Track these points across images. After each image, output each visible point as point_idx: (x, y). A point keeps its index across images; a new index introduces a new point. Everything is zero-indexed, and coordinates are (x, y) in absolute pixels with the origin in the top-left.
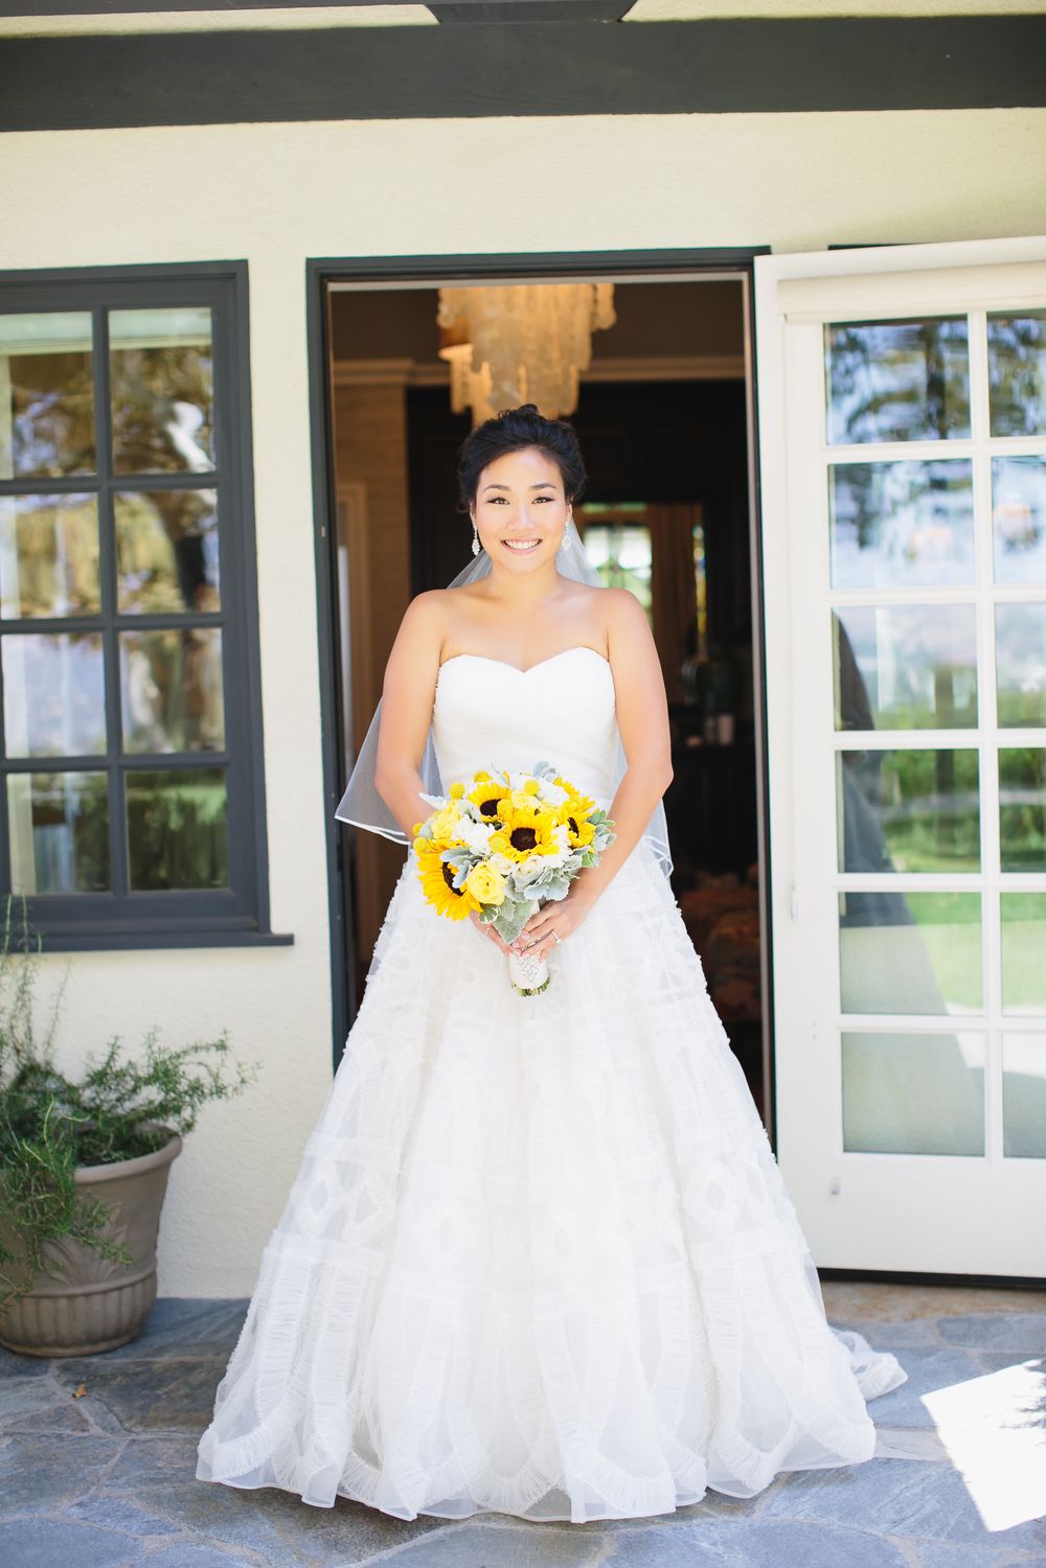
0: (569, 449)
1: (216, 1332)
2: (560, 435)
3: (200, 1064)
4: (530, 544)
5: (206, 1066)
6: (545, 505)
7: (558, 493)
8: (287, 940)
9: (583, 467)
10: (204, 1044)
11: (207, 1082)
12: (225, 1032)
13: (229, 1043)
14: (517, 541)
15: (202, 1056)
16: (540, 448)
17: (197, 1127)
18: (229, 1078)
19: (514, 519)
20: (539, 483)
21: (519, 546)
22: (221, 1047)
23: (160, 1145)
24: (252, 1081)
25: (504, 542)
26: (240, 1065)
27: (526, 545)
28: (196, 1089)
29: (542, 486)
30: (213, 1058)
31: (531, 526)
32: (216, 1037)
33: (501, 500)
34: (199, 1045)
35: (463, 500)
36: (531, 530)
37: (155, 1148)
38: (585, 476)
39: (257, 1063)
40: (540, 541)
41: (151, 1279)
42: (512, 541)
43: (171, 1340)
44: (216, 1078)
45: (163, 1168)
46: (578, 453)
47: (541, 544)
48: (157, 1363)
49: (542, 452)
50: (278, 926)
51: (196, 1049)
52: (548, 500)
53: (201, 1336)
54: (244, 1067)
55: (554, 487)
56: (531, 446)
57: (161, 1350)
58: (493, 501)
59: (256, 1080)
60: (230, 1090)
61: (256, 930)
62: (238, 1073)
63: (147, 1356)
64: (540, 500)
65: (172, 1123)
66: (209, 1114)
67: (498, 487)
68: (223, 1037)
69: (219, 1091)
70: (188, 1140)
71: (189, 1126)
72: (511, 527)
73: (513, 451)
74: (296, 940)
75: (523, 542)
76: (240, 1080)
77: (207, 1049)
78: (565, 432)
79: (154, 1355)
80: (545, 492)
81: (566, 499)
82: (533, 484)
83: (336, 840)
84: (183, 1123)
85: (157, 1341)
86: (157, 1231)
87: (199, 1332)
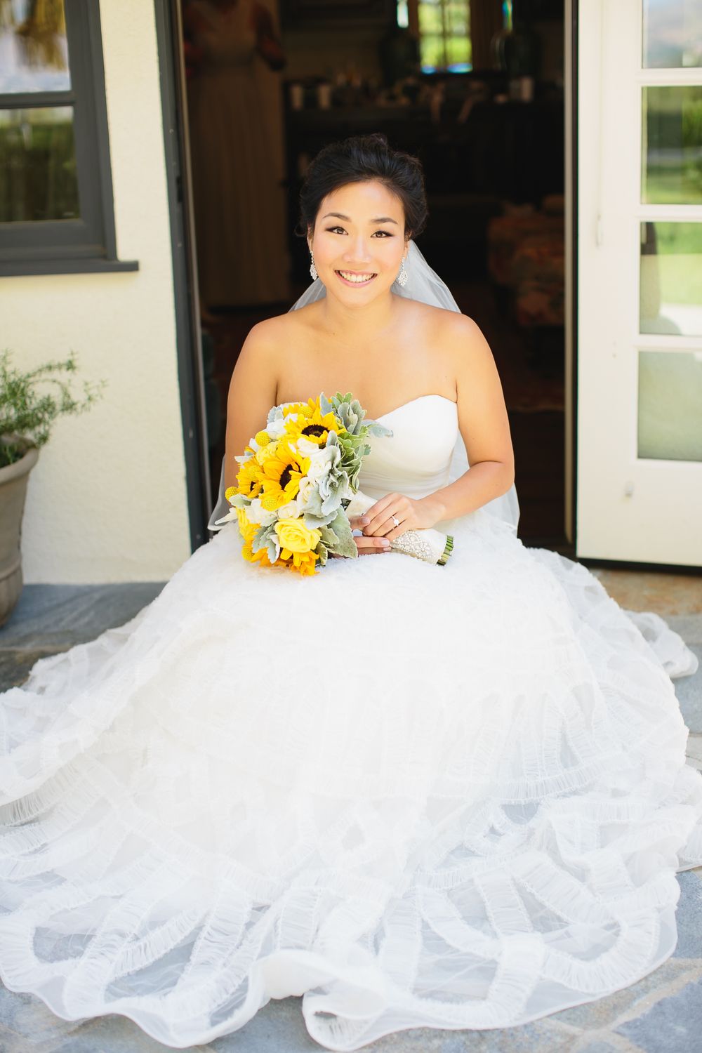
0: (415, 185)
1: (76, 620)
2: (407, 171)
3: (54, 381)
4: (365, 277)
5: (59, 383)
6: (384, 240)
7: (398, 229)
8: (133, 267)
9: (425, 204)
10: (56, 363)
11: (58, 399)
12: (72, 354)
13: (75, 364)
14: (351, 273)
15: (56, 374)
16: (385, 182)
17: (51, 439)
18: (77, 396)
19: (351, 251)
20: (380, 216)
21: (353, 278)
22: (70, 366)
23: (19, 455)
24: (98, 398)
25: (338, 272)
26: (86, 384)
27: (360, 279)
28: (47, 406)
29: (383, 220)
30: (63, 376)
31: (367, 260)
32: (64, 358)
33: (340, 230)
34: (52, 364)
35: (301, 223)
36: (366, 264)
37: (11, 461)
38: (427, 213)
39: (103, 382)
40: (374, 275)
41: (18, 572)
42: (346, 272)
43: (35, 628)
44: (66, 394)
45: (23, 477)
46: (423, 190)
47: (375, 279)
48: (18, 652)
49: (387, 185)
50: (124, 253)
51: (50, 368)
52: (388, 235)
53: (63, 624)
54: (90, 386)
55: (395, 222)
56: (377, 179)
57: (26, 639)
58: (331, 230)
59: (102, 397)
60: (79, 406)
61: (105, 257)
62: (85, 391)
63: (12, 645)
64: (379, 234)
65: (30, 435)
66: (60, 428)
67: (338, 216)
68: (70, 358)
69: (69, 407)
70: (45, 450)
71: (44, 439)
72: (348, 259)
73: (357, 181)
74: (141, 266)
75: (357, 274)
76: (87, 397)
77: (60, 366)
78: (412, 167)
79: (18, 644)
80: (386, 227)
81: (405, 234)
82: (374, 217)
83: (175, 174)
84: (38, 436)
85: (23, 629)
86: (20, 533)
87: (61, 620)
